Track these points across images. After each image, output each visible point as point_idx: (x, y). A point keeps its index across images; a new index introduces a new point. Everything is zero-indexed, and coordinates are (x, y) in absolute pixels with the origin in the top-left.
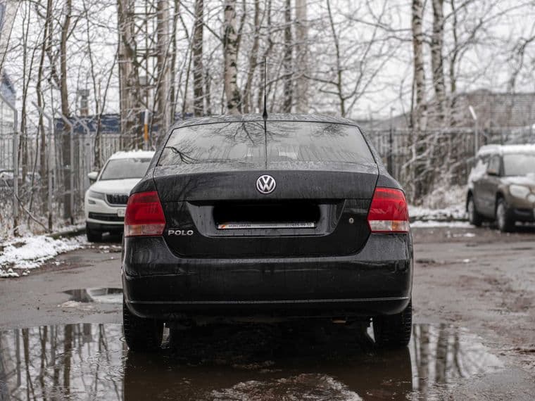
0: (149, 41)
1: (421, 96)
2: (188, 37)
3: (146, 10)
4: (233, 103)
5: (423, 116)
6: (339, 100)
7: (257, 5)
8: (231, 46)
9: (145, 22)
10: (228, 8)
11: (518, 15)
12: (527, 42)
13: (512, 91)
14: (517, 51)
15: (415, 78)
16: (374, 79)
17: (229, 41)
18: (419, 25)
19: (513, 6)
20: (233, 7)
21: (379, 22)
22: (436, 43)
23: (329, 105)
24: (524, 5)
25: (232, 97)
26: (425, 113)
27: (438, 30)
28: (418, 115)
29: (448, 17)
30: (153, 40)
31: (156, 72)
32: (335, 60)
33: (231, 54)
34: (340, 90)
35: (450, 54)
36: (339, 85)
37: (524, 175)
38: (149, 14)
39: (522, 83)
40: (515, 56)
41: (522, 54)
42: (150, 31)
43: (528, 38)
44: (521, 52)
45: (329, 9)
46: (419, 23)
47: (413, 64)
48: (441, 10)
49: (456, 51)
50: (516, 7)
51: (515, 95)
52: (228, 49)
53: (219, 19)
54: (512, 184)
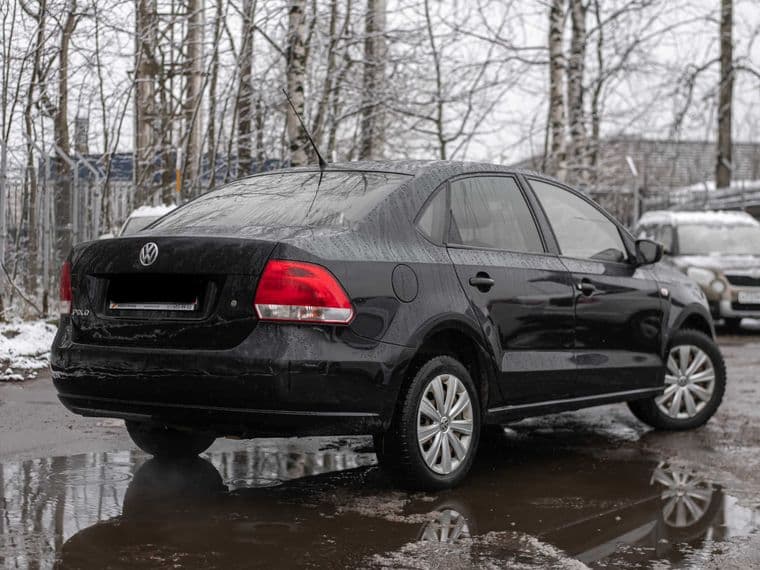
0: (176, 53)
1: (559, 142)
2: (233, 49)
3: (173, 9)
4: (299, 143)
5: (560, 168)
6: (437, 144)
7: (334, 7)
8: (297, 63)
9: (171, 26)
10: (294, 10)
11: (687, 33)
12: (699, 70)
13: (676, 137)
14: (684, 82)
15: (550, 116)
16: (488, 116)
17: (295, 55)
18: (559, 43)
19: (681, 20)
20: (301, 8)
21: (497, 37)
22: (575, 68)
23: (422, 150)
24: (697, 19)
25: (297, 134)
26: (563, 164)
27: (578, 49)
28: (553, 167)
29: (592, 31)
30: (181, 51)
31: (184, 97)
32: (434, 87)
33: (298, 74)
34: (440, 128)
35: (592, 85)
36: (438, 122)
37: (705, 255)
38: (177, 15)
39: (690, 128)
40: (681, 90)
41: (691, 86)
43: (701, 65)
44: (691, 85)
45: (427, 15)
46: (559, 40)
47: (549, 96)
48: (583, 22)
49: (600, 82)
50: (686, 22)
51: (680, 143)
52: (294, 67)
53: (280, 24)
54: (691, 266)
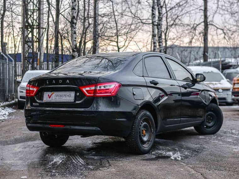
1: (155, 48)
2: (53, 21)
3: (33, 8)
4: (75, 50)
7: (84, 7)
9: (33, 14)
10: (73, 8)
12: (197, 25)
13: (190, 46)
14: (193, 29)
16: (133, 40)
17: (73, 23)
18: (154, 18)
20: (75, 8)
21: (135, 16)
22: (159, 25)
25: (74, 47)
27: (160, 19)
29: (164, 14)
30: (36, 21)
31: (37, 36)
33: (74, 28)
34: (118, 44)
35: (165, 30)
36: (117, 42)
38: (35, 10)
39: (195, 43)
40: (192, 31)
42: (35, 17)
43: (198, 24)
44: (195, 29)
45: (113, 9)
48: (162, 11)
49: (167, 29)
50: (193, 10)
51: (192, 47)
52: (73, 26)
